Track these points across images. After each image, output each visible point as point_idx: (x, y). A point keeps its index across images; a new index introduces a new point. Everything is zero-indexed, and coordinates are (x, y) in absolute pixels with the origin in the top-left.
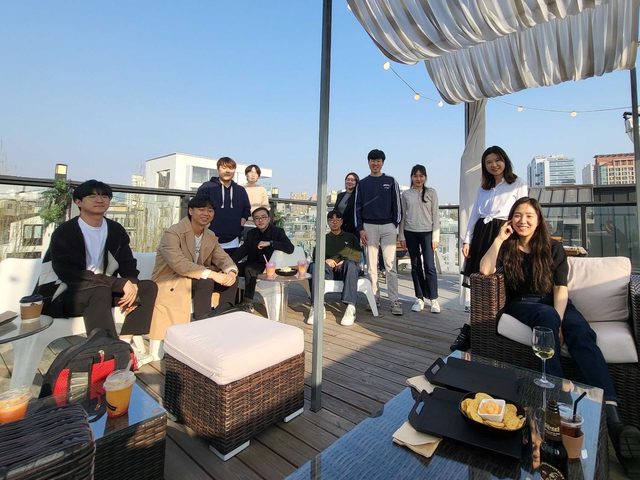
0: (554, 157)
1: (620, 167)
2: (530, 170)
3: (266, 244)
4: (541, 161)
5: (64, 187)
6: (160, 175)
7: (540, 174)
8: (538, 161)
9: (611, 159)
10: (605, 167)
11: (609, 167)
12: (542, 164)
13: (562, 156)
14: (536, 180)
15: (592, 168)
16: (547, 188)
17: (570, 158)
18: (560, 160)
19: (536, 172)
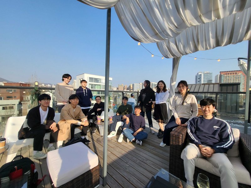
0: (205, 72)
1: (229, 75)
2: (196, 77)
3: (100, 109)
4: (201, 74)
5: (37, 89)
6: (80, 80)
7: (200, 78)
8: (199, 74)
9: (226, 73)
10: (223, 76)
11: (225, 75)
12: (201, 75)
13: (208, 72)
14: (198, 80)
15: (219, 76)
16: (203, 84)
17: (211, 73)
18: (207, 73)
19: (198, 77)
